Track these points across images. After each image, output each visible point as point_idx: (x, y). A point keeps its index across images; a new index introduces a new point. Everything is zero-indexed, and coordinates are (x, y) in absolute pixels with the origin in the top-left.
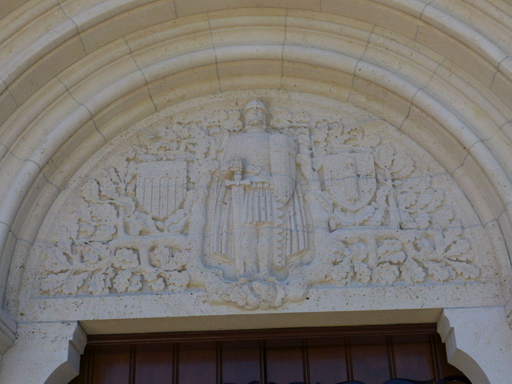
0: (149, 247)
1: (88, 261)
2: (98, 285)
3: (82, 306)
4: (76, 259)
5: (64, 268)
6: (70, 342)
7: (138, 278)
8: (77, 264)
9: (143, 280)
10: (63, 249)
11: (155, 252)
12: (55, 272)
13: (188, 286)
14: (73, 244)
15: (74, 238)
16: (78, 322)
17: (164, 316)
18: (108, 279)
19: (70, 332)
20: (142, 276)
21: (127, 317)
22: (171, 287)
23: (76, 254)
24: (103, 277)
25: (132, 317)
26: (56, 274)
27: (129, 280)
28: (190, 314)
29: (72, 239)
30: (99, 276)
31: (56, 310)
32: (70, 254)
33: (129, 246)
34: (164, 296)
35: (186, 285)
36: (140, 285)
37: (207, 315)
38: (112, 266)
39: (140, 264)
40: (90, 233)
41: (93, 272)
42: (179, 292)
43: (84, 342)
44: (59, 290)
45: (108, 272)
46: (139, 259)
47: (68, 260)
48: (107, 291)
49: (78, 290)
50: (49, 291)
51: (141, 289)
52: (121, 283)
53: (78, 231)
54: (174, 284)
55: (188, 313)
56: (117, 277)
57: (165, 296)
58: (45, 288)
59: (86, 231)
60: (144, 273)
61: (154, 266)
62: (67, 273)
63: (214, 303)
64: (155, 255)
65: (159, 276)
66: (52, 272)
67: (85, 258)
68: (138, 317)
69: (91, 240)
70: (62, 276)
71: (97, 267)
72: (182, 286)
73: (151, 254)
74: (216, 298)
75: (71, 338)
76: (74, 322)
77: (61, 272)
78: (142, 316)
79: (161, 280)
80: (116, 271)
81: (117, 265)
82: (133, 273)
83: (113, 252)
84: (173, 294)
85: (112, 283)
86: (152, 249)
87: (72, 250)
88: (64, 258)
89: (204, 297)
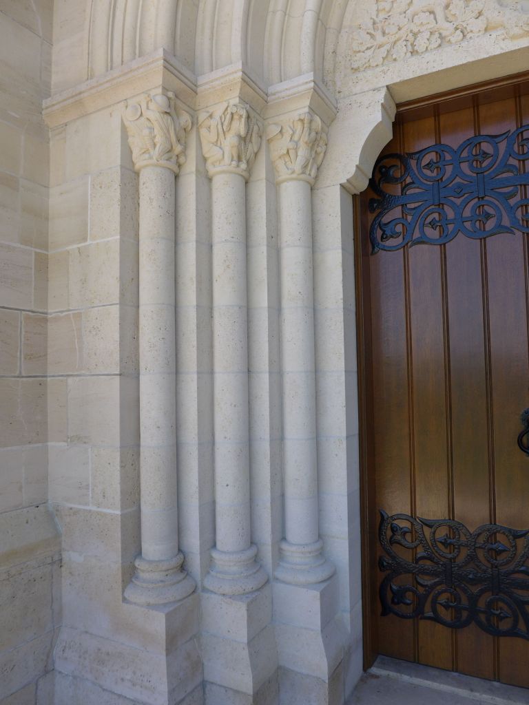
0: (444, 5)
1: (389, 34)
2: (401, 50)
3: (389, 72)
4: (378, 35)
5: (369, 45)
6: (382, 104)
7: (437, 35)
8: (380, 38)
9: (441, 37)
10: (366, 30)
11: (450, 8)
12: (362, 50)
13: (486, 30)
14: (374, 23)
15: (375, 17)
16: (387, 86)
17: (465, 62)
18: (409, 44)
19: (381, 96)
20: (440, 34)
21: (429, 71)
22: (468, 36)
23: (378, 30)
24: (405, 43)
25: (434, 70)
26: (364, 52)
27: (428, 40)
28: (490, 55)
29: (373, 19)
30: (401, 43)
31: (367, 81)
32: (372, 32)
33: (425, 9)
34: (463, 44)
35: (484, 28)
36: (439, 41)
37: (507, 51)
38: (411, 31)
39: (437, 23)
40: (387, 9)
41: (395, 43)
42: (478, 36)
44: (367, 65)
45: (408, 38)
46: (435, 19)
47: (372, 37)
48: (409, 54)
49: (383, 61)
50: (359, 67)
51: (440, 46)
52: (421, 43)
53: (378, 10)
54: (471, 31)
55: (488, 54)
56: (417, 41)
57: (464, 44)
58: (355, 66)
59: (384, 9)
60: (441, 31)
61: (451, 22)
62: (372, 49)
63: (513, 38)
64: (450, 11)
65: (456, 29)
66: (359, 51)
67: (387, 32)
68: (440, 69)
69: (389, 14)
70: (369, 52)
71: (397, 36)
72: (479, 31)
73: (446, 11)
74: (517, 31)
75: (383, 101)
76: (383, 87)
77: (368, 49)
78: (444, 67)
79: (458, 32)
80: (415, 35)
81: (415, 30)
82: (431, 33)
83: (410, 19)
84: (472, 41)
85: (413, 45)
86: (447, 7)
87: (374, 29)
88: (369, 37)
89: (503, 34)
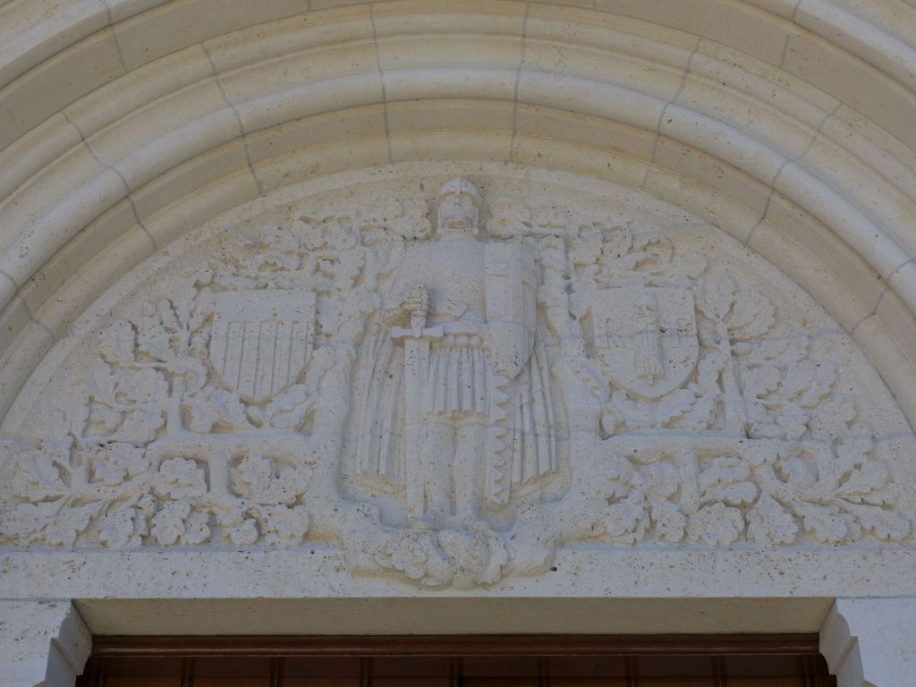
0: (229, 456)
1: (102, 480)
2: (121, 527)
3: (83, 569)
4: (78, 475)
5: (52, 493)
6: (53, 641)
7: (204, 517)
8: (79, 485)
9: (213, 523)
10: (53, 455)
11: (241, 467)
12: (33, 499)
13: (306, 536)
14: (74, 445)
15: (78, 434)
16: (74, 602)
17: (253, 595)
18: (142, 517)
19: (54, 621)
20: (212, 514)
21: (175, 594)
22: (270, 539)
23: (79, 465)
24: (132, 513)
25: (186, 595)
26: (35, 504)
27: (184, 521)
28: (307, 594)
29: (74, 436)
30: (124, 510)
31: (29, 576)
32: (66, 464)
33: (189, 453)
34: (254, 555)
35: (301, 534)
36: (207, 532)
37: (341, 596)
38: (152, 491)
39: (209, 489)
40: (110, 425)
41: (112, 504)
42: (288, 548)
43: (86, 651)
44: (39, 536)
45: (141, 504)
46: (207, 480)
47: (60, 476)
48: (137, 541)
49: (77, 539)
50: (17, 537)
51: (207, 541)
52: (168, 525)
53: (88, 421)
54: (277, 532)
55: (303, 592)
56: (160, 515)
57: (258, 555)
58: (10, 532)
59: (103, 422)
60: (215, 509)
61: (238, 496)
62: (58, 503)
63: (358, 572)
64: (241, 473)
65: (247, 516)
66: (27, 500)
67: (97, 475)
68: (198, 595)
69: (112, 438)
70: (48, 509)
71: (120, 492)
72: (292, 536)
73: (232, 470)
74: (364, 561)
75: (56, 635)
76: (64, 600)
77: (46, 499)
78: (208, 594)
79: (250, 524)
80: (159, 502)
81: (162, 491)
82: (193, 508)
83: (155, 463)
84: (274, 553)
85: (150, 526)
86: (237, 461)
87: (71, 457)
88: (55, 473)
89: (339, 559)
